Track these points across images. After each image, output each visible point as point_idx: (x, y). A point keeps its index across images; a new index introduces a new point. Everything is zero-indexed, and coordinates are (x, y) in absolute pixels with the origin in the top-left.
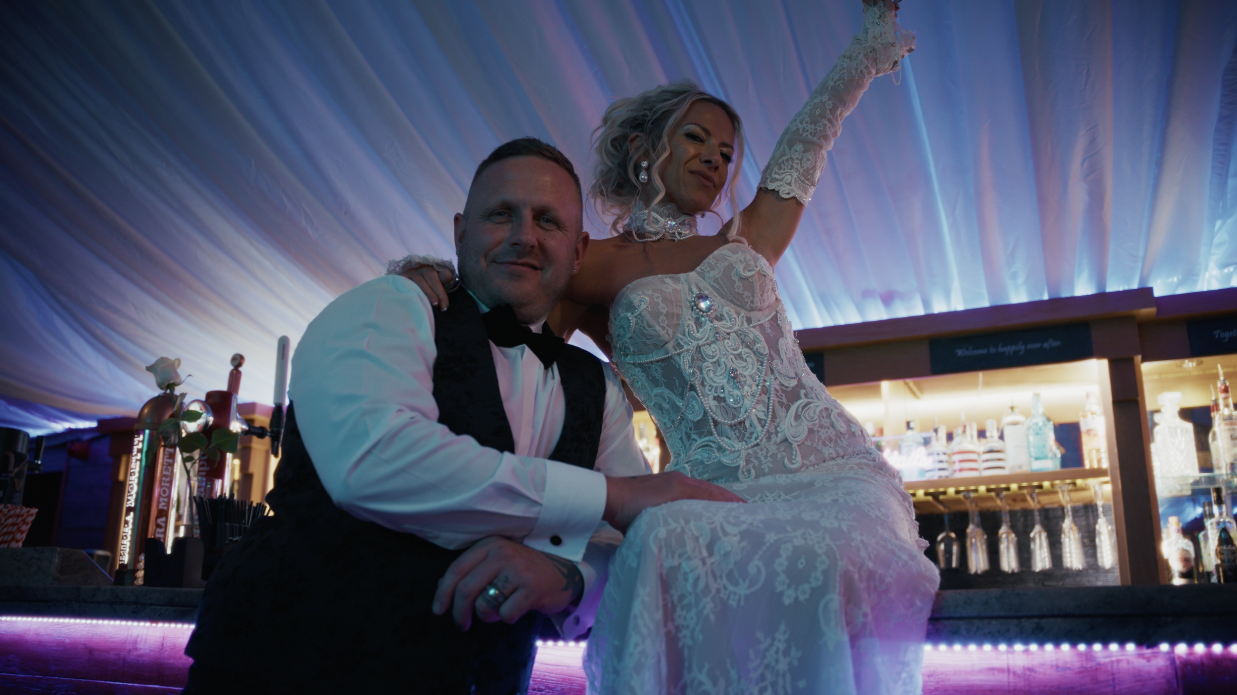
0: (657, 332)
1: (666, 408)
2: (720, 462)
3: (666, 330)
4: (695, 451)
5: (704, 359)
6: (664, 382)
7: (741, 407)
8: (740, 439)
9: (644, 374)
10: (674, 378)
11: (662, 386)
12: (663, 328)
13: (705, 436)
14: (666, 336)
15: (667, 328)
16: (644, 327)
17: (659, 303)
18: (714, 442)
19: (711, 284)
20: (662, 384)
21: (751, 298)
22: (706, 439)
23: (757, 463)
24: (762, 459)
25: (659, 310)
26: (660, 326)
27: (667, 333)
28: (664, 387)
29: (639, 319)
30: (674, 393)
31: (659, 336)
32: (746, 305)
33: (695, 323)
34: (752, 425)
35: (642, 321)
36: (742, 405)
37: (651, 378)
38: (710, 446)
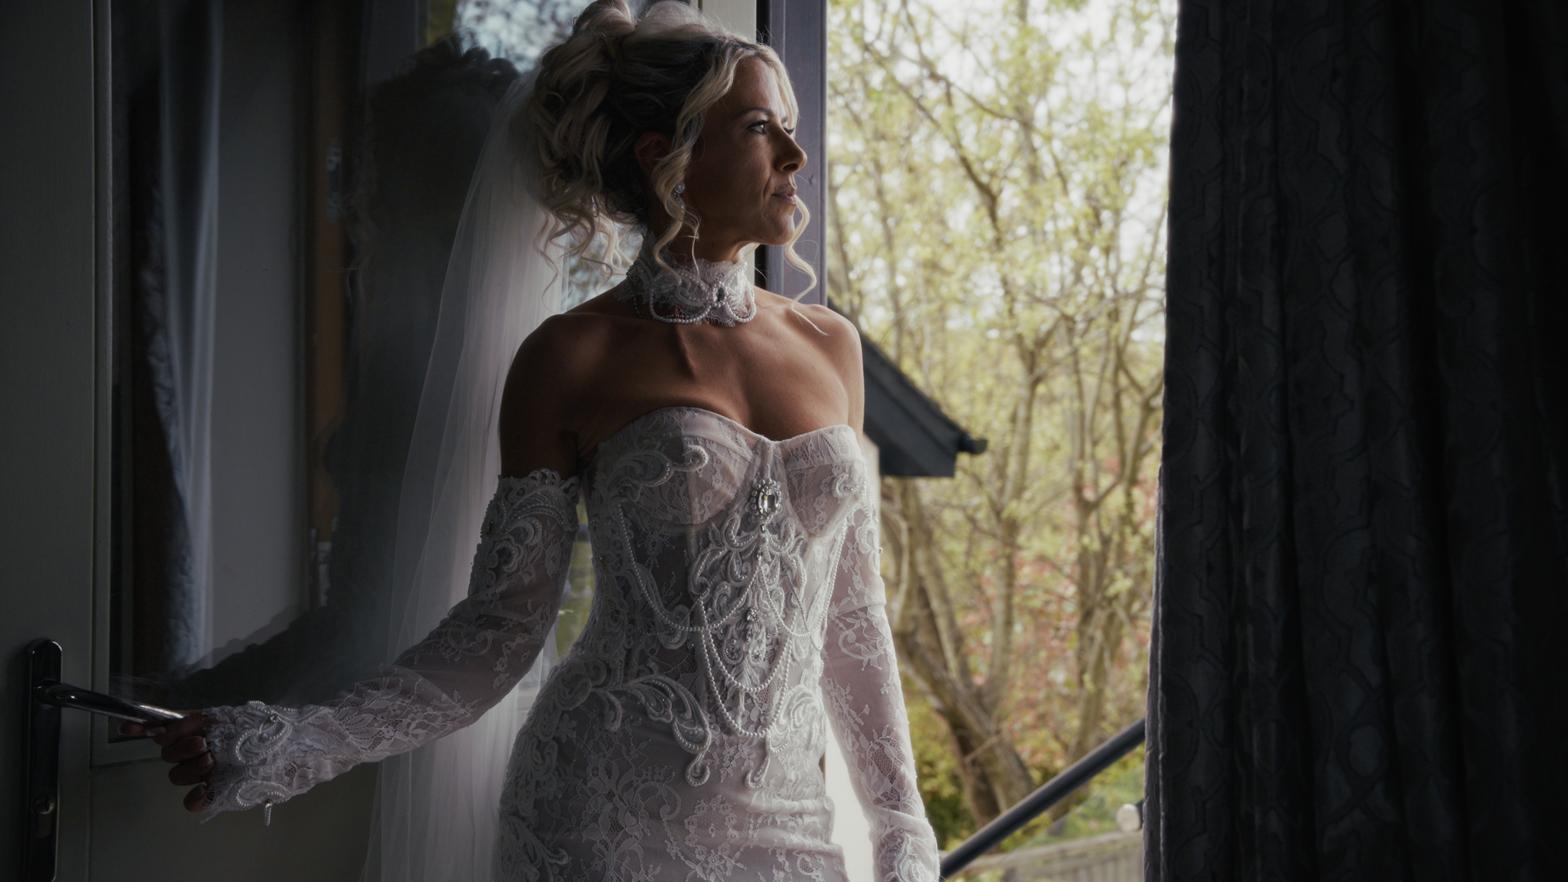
0: (690, 507)
1: (636, 599)
2: (670, 727)
3: (703, 511)
4: (641, 685)
5: (726, 576)
6: (655, 564)
7: (734, 666)
8: (711, 709)
9: (632, 533)
10: (673, 573)
11: (648, 567)
12: (702, 507)
13: (667, 675)
14: (699, 519)
15: (707, 509)
16: (678, 491)
17: (716, 471)
18: (674, 691)
19: (790, 476)
20: (649, 564)
21: (823, 523)
22: (667, 679)
23: (717, 762)
24: (726, 759)
25: (712, 481)
26: (699, 502)
27: (702, 516)
28: (650, 570)
29: (679, 477)
30: (660, 590)
31: (690, 514)
32: (812, 527)
33: (742, 519)
34: (735, 698)
35: (681, 483)
36: (738, 664)
37: (639, 546)
38: (667, 695)
